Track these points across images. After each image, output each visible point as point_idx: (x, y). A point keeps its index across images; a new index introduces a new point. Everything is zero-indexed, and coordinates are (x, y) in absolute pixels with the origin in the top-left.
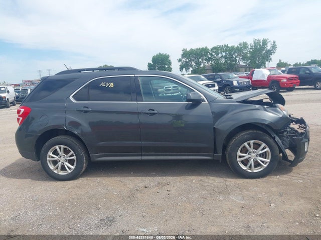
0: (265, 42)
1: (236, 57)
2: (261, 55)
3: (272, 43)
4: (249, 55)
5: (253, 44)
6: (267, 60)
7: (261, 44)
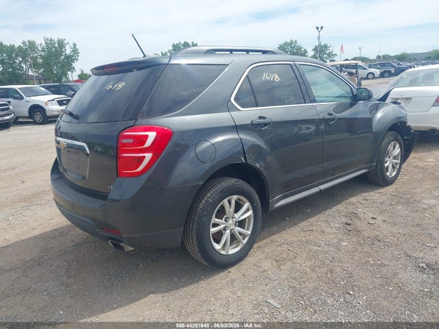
0: (61, 44)
1: (20, 62)
2: (59, 62)
3: (72, 47)
4: (41, 60)
5: (44, 44)
6: (69, 70)
7: (57, 45)
